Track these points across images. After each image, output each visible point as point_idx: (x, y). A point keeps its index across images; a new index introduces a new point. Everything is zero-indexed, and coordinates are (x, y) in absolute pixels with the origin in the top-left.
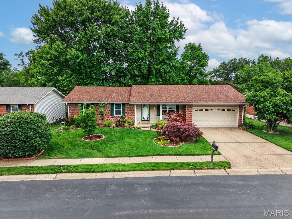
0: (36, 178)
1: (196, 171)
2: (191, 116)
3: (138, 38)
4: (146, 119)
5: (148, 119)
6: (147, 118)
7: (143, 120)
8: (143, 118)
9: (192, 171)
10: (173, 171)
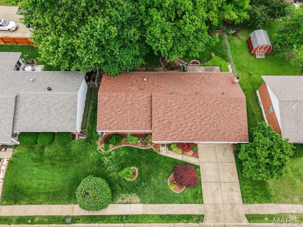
10: (176, 224)
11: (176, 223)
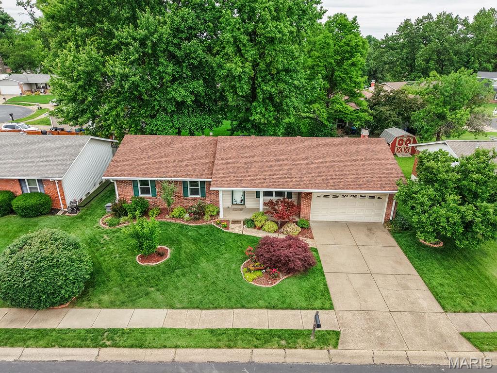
0: (73, 355)
1: (288, 351)
2: (309, 205)
3: (233, 36)
4: (238, 201)
5: (243, 202)
6: (241, 201)
7: (234, 203)
8: (234, 200)
9: (281, 351)
10: (256, 350)
11: (256, 347)
